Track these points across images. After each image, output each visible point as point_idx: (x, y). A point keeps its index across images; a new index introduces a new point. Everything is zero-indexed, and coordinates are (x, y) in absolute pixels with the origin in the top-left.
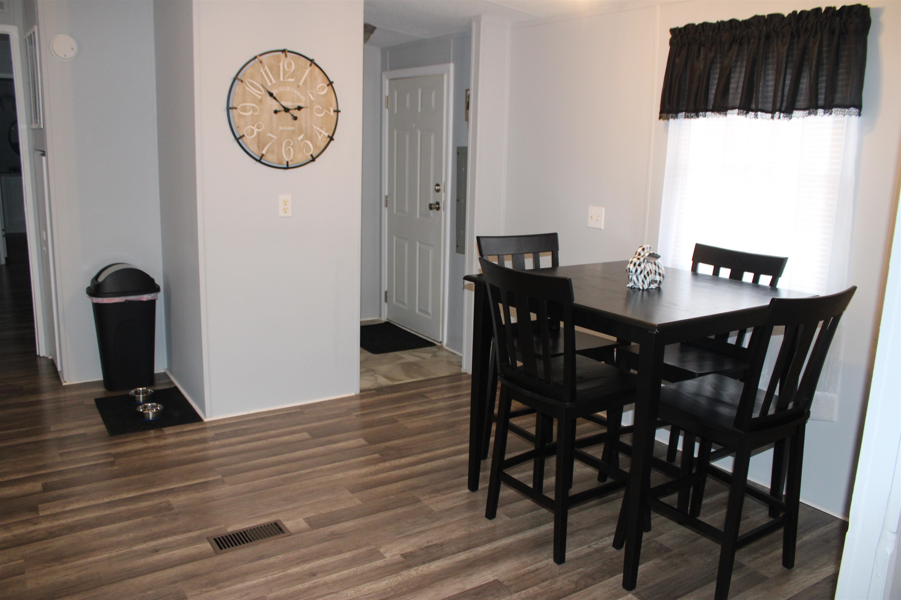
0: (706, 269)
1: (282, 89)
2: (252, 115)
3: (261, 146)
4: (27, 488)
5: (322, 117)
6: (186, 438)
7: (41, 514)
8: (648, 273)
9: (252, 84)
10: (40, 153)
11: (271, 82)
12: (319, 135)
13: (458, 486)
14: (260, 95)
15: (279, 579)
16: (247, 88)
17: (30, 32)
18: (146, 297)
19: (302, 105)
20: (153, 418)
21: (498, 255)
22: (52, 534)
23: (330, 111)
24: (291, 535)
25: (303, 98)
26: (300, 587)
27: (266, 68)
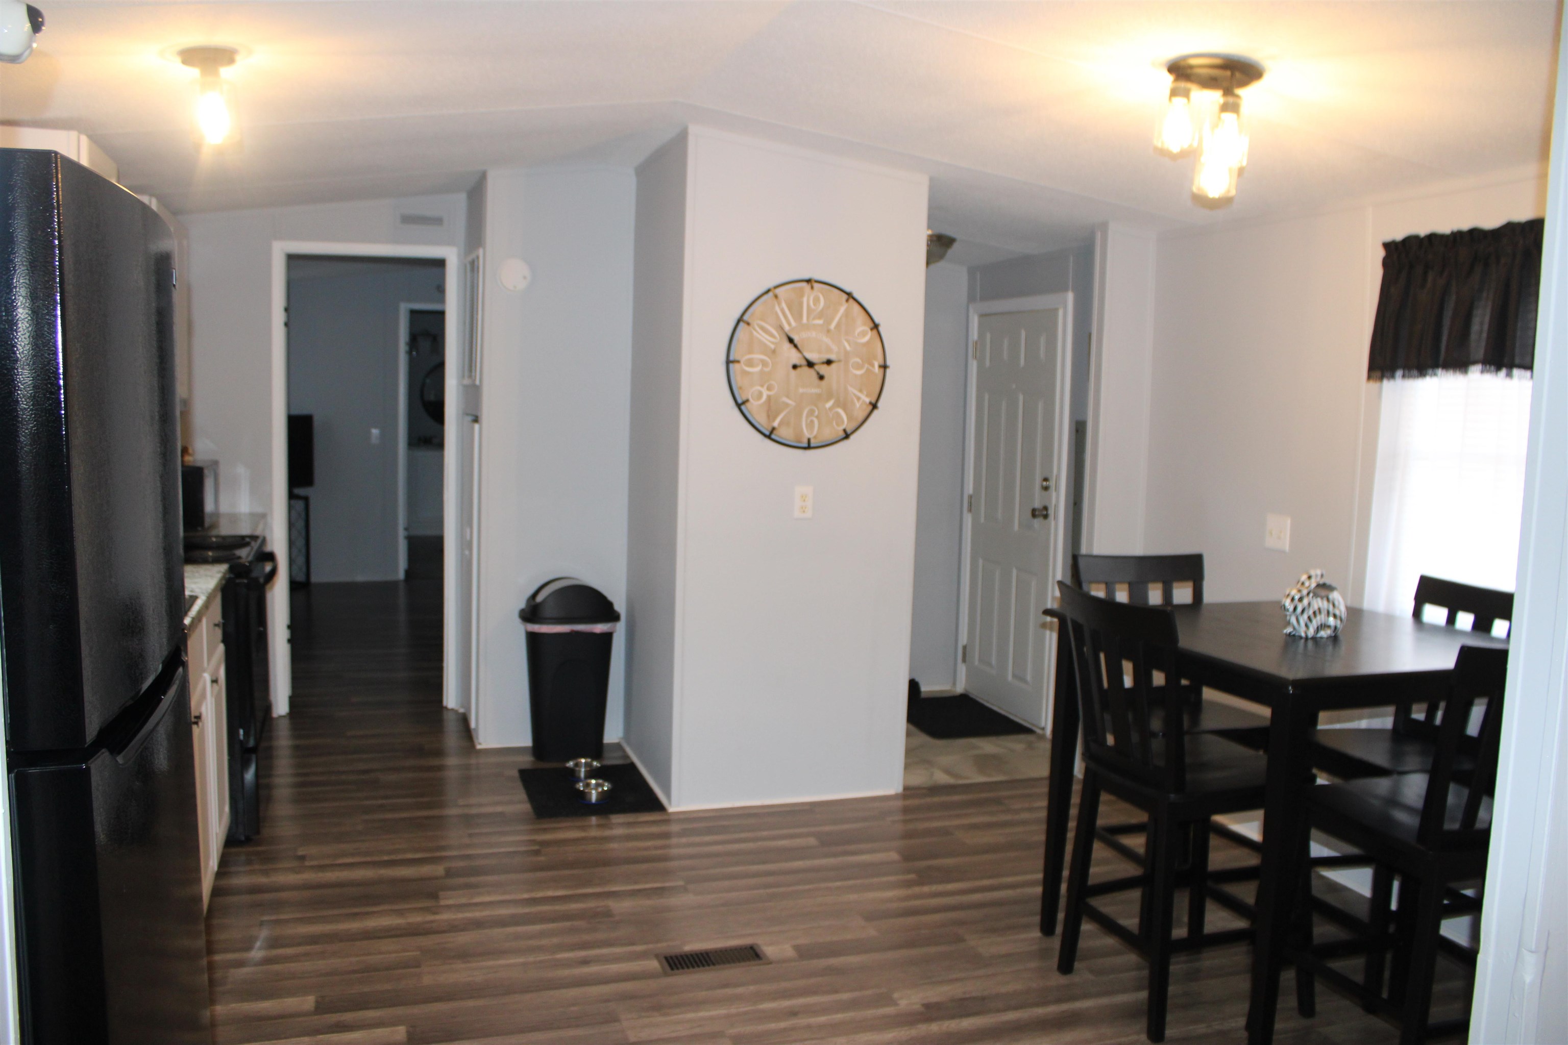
0: (1435, 614)
1: (804, 335)
2: (762, 371)
3: (771, 416)
4: (426, 870)
5: (862, 376)
6: (640, 830)
7: (443, 902)
8: (1314, 613)
9: (763, 329)
10: (470, 418)
11: (789, 324)
12: (856, 401)
13: (1026, 927)
14: (773, 343)
15: (746, 1013)
16: (755, 333)
17: (473, 256)
18: (599, 628)
19: (832, 357)
20: (597, 800)
21: (1106, 584)
22: (454, 928)
23: (873, 366)
24: (770, 963)
25: (835, 348)
26: (773, 1026)
27: (784, 305)
